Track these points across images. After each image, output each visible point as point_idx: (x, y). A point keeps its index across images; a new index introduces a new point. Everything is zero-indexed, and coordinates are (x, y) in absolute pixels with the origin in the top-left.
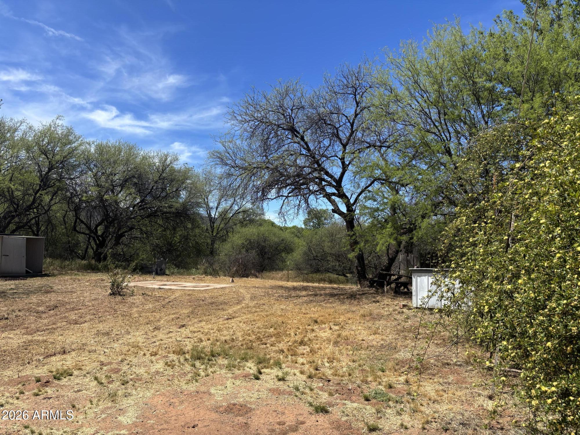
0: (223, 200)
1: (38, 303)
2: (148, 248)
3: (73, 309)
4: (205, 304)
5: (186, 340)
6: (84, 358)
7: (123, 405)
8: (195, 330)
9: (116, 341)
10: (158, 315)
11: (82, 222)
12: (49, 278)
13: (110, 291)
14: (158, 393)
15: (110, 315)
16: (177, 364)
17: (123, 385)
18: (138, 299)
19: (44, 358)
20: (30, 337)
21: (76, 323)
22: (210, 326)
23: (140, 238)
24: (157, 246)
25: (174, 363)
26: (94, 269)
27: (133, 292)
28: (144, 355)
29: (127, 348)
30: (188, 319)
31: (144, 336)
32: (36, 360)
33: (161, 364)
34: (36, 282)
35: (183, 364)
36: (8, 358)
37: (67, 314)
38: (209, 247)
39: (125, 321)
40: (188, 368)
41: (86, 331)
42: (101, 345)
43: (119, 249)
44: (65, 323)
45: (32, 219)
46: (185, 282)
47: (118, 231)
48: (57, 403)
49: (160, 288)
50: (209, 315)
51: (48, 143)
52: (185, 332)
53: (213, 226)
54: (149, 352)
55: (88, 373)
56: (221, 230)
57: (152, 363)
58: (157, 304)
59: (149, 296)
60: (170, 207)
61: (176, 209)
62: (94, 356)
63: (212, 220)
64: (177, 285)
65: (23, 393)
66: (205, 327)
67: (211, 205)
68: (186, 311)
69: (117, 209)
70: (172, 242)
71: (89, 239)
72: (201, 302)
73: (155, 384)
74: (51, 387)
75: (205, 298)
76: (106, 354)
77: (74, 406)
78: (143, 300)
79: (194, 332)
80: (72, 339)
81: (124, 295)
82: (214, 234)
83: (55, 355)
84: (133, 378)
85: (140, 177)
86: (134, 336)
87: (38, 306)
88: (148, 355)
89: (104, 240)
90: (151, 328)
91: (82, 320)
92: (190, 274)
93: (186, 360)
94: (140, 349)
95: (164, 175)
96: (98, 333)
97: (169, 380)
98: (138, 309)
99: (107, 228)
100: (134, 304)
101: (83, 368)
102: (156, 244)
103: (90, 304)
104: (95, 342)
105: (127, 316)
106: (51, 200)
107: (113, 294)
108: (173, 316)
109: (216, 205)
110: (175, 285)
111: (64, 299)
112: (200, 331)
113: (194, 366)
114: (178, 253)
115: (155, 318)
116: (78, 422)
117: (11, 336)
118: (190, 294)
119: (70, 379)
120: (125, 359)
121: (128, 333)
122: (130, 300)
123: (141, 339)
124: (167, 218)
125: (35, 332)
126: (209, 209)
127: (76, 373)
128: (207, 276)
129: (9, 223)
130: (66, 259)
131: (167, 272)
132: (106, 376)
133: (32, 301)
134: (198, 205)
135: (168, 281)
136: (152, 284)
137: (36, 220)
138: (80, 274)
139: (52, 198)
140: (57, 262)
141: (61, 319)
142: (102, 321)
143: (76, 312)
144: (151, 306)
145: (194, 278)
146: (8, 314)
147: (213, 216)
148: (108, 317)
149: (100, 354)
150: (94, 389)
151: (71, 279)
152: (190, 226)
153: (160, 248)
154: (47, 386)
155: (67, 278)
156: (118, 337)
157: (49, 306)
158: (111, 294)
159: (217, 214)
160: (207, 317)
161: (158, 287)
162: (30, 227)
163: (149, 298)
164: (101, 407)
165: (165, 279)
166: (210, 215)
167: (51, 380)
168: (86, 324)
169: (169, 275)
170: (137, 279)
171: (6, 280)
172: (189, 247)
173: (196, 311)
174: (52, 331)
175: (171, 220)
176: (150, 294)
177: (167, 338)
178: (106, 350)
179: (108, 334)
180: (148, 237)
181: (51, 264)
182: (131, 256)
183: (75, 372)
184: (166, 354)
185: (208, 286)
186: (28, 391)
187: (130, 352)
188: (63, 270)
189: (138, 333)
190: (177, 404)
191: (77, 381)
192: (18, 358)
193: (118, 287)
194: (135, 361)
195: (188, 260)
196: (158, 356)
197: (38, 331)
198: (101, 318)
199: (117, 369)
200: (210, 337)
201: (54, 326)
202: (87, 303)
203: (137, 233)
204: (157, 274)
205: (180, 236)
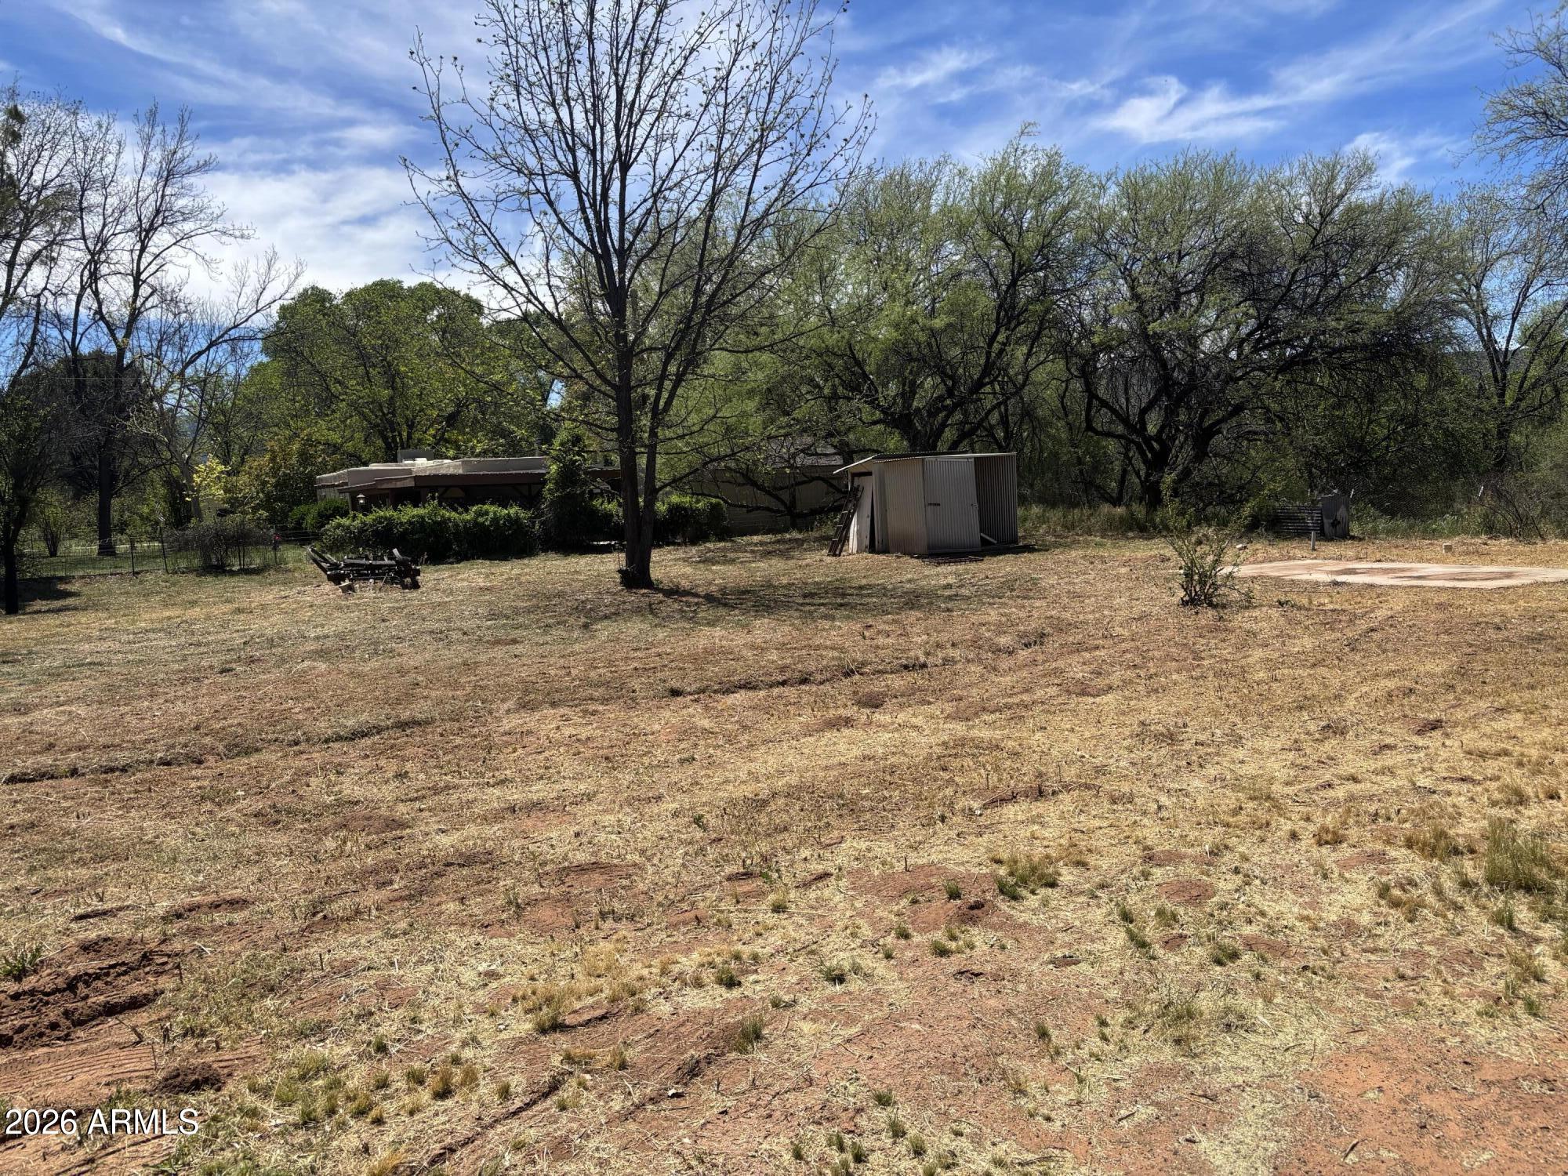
0: (1538, 283)
1: (1000, 624)
2: (1290, 463)
3: (1079, 648)
4: (1507, 639)
5: (1453, 787)
6: (1097, 823)
7: (1217, 1069)
8: (1484, 744)
9: (1195, 767)
10: (1334, 677)
11: (1104, 404)
12: (1031, 556)
13: (1182, 593)
14: (1361, 1039)
15: (1179, 671)
16: (1431, 899)
17: (1220, 963)
18: (1264, 620)
19: (985, 807)
20: (960, 729)
21: (1083, 693)
22: (1546, 733)
23: (1266, 434)
24: (1317, 455)
25: (1415, 893)
26: (1144, 529)
27: (1249, 597)
28: (1294, 836)
29: (1231, 799)
30: (1451, 697)
31: (1291, 756)
32: (963, 810)
33: (1363, 887)
34: (1003, 566)
35: (1458, 908)
36: (897, 793)
37: (1061, 664)
38: (1494, 444)
39: (1225, 694)
40: (1480, 929)
41: (1109, 721)
42: (1150, 776)
43: (1207, 469)
44: (1053, 691)
45: (990, 412)
46: (1421, 560)
47: (1202, 418)
48: (993, 1002)
49: (1336, 584)
50: (1532, 687)
51: (1006, 206)
52: (1444, 754)
53: (1504, 377)
54: (1312, 828)
55: (1102, 886)
56: (1534, 386)
57: (1325, 877)
58: (1329, 636)
59: (1300, 608)
60: (1353, 329)
61: (1374, 333)
62: (1126, 816)
63: (1499, 360)
64: (1393, 570)
65: (907, 936)
66: (1528, 736)
67: (1495, 307)
68: (1436, 667)
69: (1193, 357)
70: (1363, 439)
71: (1128, 450)
72: (1491, 633)
73: (1345, 983)
74: (985, 926)
75: (1506, 620)
76: (1164, 814)
77: (1043, 1034)
78: (1282, 621)
79: (1483, 755)
80: (1067, 747)
81: (1224, 607)
82: (1509, 403)
83: (1013, 798)
84: (1256, 938)
85: (1251, 252)
86: (1256, 751)
87: (999, 633)
88: (1307, 841)
89: (1165, 450)
90: (1312, 727)
91: (1101, 682)
92: (1435, 534)
93: (1466, 884)
94: (1278, 808)
95: (1330, 230)
96: (1144, 733)
97: (1402, 977)
98: (1268, 653)
99: (1170, 413)
100: (1255, 635)
101: (1091, 860)
102: (1315, 446)
103: (1126, 633)
104: (1133, 764)
105: (1231, 675)
106: (1029, 355)
107: (1191, 602)
108: (1391, 684)
109: (1510, 306)
110: (1386, 571)
111: (1064, 615)
112: (1506, 753)
113: (1505, 920)
114: (1387, 471)
115: (1326, 687)
116: (1048, 1119)
117: (919, 721)
118: (1445, 603)
119: (1045, 903)
120: (1226, 847)
121: (1237, 740)
122: (1240, 620)
123: (1278, 768)
124: (1345, 366)
125: (976, 714)
126: (1485, 322)
127: (1068, 876)
128: (1496, 538)
129: (944, 425)
130: (1074, 505)
131: (1355, 529)
132: (1161, 913)
133: (987, 618)
134: (1450, 310)
135: (1359, 559)
136: (1309, 568)
137: (1000, 414)
138: (1109, 543)
139: (1030, 350)
140: (1055, 515)
141: (1045, 676)
142: (1156, 691)
143: (1087, 655)
144: (1308, 642)
145: (1448, 548)
146: (927, 654)
147: (1501, 344)
148: (1175, 676)
149: (1145, 813)
150: (1116, 964)
151: (1084, 557)
152: (1422, 381)
153: (1327, 459)
154: (974, 921)
155: (1074, 553)
156: (1201, 750)
157: (1025, 634)
158: (1184, 603)
159: (1517, 333)
160: (1527, 695)
161: (1328, 578)
162: (990, 431)
163: (1299, 616)
164: (1134, 1060)
165: (1351, 553)
166: (1489, 341)
167: (988, 896)
168: (1109, 698)
169: (1360, 540)
170: (1260, 555)
171: (939, 564)
172: (1423, 449)
173: (1478, 666)
174: (1017, 713)
175: (1358, 369)
176: (1305, 602)
177: (1375, 772)
178: (1164, 800)
179: (1170, 738)
180: (1289, 429)
181: (1042, 519)
182: (1241, 488)
183: (1064, 871)
184: (1379, 846)
185: (1509, 575)
186: (922, 931)
187: (1242, 818)
188: (1068, 534)
189: (1267, 744)
190: (1455, 1131)
191: (1068, 914)
192: (918, 797)
193: (1203, 583)
194: (1261, 856)
195: (1425, 490)
196: (1345, 851)
197: (984, 709)
198: (1155, 680)
199: (1197, 885)
200: (1554, 781)
201: (1026, 697)
202: (1119, 630)
203: (1252, 421)
204: (1324, 536)
205: (1390, 418)
